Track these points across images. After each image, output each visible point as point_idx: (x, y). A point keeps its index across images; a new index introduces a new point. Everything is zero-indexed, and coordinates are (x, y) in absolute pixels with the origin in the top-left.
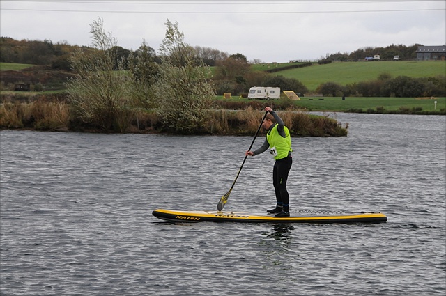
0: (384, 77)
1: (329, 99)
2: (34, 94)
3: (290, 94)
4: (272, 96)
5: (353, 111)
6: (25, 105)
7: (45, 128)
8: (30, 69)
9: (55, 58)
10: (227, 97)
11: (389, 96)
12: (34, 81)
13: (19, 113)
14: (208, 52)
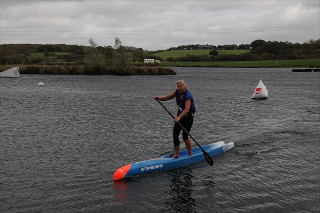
0: (188, 55)
1: (170, 63)
2: (73, 63)
3: (158, 61)
4: (151, 62)
5: (178, 66)
6: (70, 66)
7: (77, 74)
8: (71, 54)
9: (80, 51)
10: (137, 62)
11: (189, 61)
12: (72, 58)
13: (68, 69)
14: (130, 47)
